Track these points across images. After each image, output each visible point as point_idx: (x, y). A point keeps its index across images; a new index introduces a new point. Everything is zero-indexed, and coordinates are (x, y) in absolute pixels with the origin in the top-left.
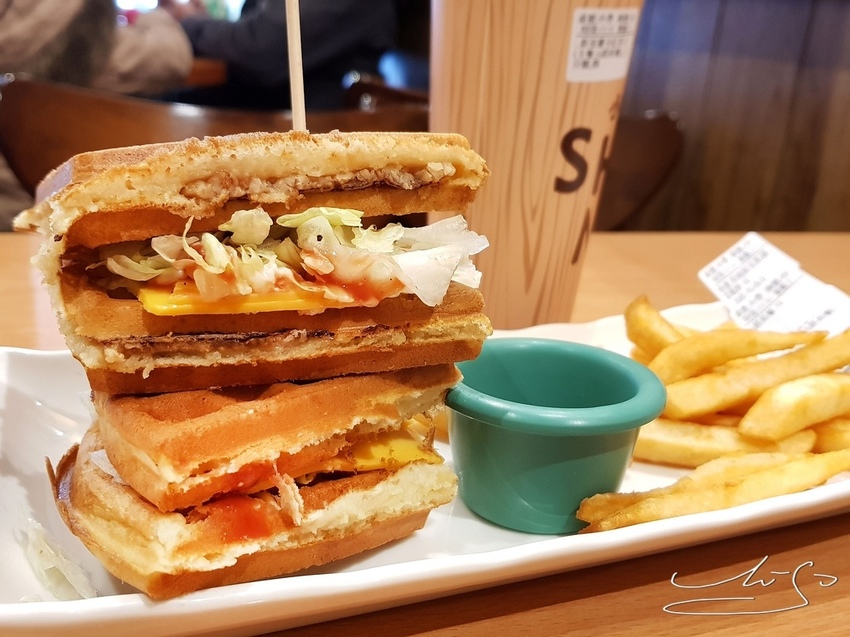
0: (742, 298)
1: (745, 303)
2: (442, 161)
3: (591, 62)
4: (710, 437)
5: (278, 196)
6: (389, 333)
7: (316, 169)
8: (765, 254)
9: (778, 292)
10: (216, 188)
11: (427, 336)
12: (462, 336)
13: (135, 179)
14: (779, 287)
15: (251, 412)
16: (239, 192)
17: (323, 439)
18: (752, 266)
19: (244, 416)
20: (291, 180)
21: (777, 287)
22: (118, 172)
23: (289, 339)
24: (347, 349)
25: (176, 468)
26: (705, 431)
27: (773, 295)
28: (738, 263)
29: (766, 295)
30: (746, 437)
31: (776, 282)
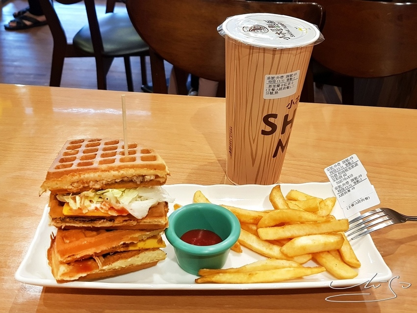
0: (340, 182)
1: (341, 184)
2: (150, 175)
3: (274, 92)
5: (98, 186)
6: (131, 222)
7: (109, 179)
8: (357, 165)
9: (355, 183)
10: (80, 184)
11: (145, 222)
12: (156, 223)
13: (58, 183)
14: (356, 181)
15: (86, 242)
16: (86, 185)
17: (109, 248)
18: (350, 168)
19: (83, 243)
20: (102, 182)
22: (54, 181)
23: (100, 222)
24: (119, 225)
25: (61, 257)
27: (353, 184)
28: (345, 166)
29: (350, 183)
30: (282, 253)
31: (356, 178)
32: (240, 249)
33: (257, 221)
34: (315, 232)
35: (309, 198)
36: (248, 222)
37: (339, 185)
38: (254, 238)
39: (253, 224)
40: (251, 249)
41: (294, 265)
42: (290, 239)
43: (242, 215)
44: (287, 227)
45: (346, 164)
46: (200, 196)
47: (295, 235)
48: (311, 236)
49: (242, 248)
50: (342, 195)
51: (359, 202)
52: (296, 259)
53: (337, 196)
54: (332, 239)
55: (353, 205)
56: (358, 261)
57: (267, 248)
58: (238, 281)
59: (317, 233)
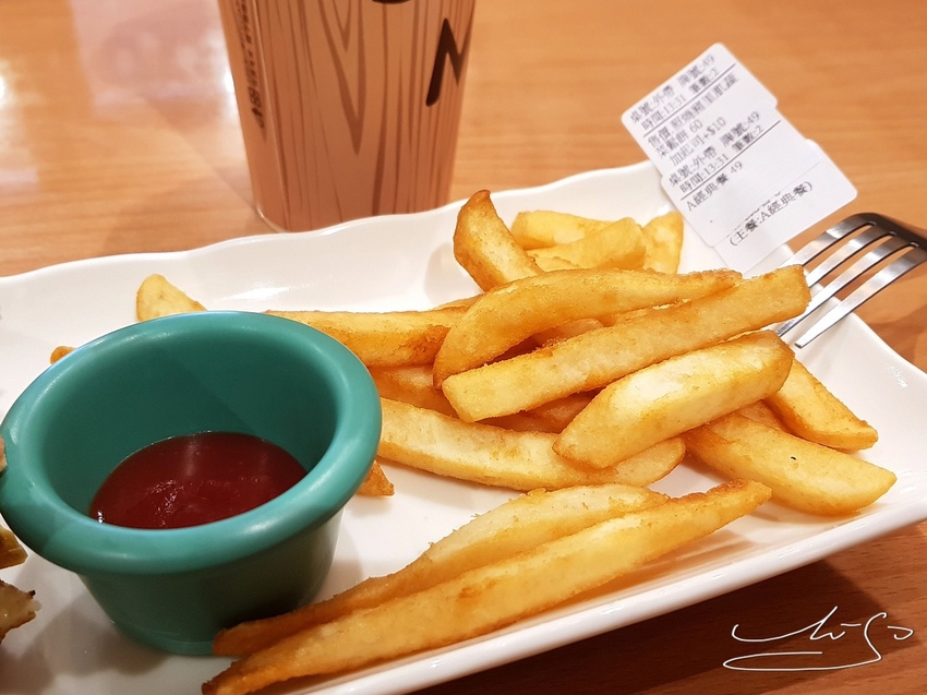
0: (684, 153)
1: (688, 161)
4: (513, 452)
8: (731, 81)
9: (738, 146)
14: (742, 138)
18: (709, 99)
21: (738, 139)
26: (511, 440)
27: (731, 152)
28: (690, 95)
29: (721, 149)
30: (567, 459)
31: (738, 129)
32: (381, 481)
33: (427, 352)
34: (679, 345)
35: (591, 229)
36: (392, 360)
37: (681, 166)
38: (430, 421)
39: (412, 365)
40: (426, 470)
41: (632, 499)
42: (587, 394)
43: (364, 338)
44: (565, 350)
45: (695, 88)
46: (161, 297)
47: (601, 375)
48: (668, 366)
49: (390, 474)
50: (699, 199)
51: (773, 208)
52: (623, 470)
53: (682, 207)
54: (754, 359)
55: (751, 226)
56: (864, 424)
57: (495, 454)
58: (416, 642)
59: (688, 344)
